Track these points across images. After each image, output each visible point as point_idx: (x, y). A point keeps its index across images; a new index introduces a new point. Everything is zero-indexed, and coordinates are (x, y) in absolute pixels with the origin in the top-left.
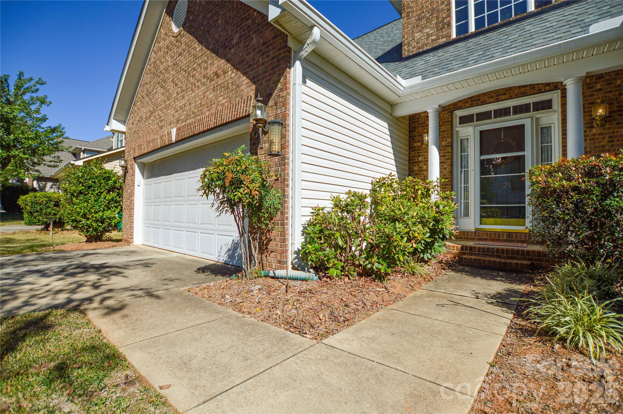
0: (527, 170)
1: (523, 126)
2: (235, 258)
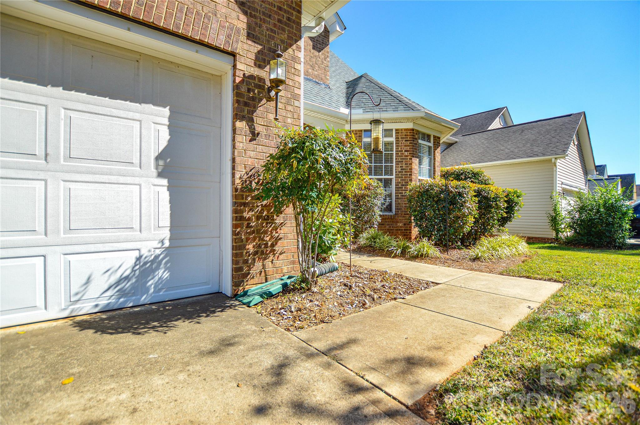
2: (148, 289)
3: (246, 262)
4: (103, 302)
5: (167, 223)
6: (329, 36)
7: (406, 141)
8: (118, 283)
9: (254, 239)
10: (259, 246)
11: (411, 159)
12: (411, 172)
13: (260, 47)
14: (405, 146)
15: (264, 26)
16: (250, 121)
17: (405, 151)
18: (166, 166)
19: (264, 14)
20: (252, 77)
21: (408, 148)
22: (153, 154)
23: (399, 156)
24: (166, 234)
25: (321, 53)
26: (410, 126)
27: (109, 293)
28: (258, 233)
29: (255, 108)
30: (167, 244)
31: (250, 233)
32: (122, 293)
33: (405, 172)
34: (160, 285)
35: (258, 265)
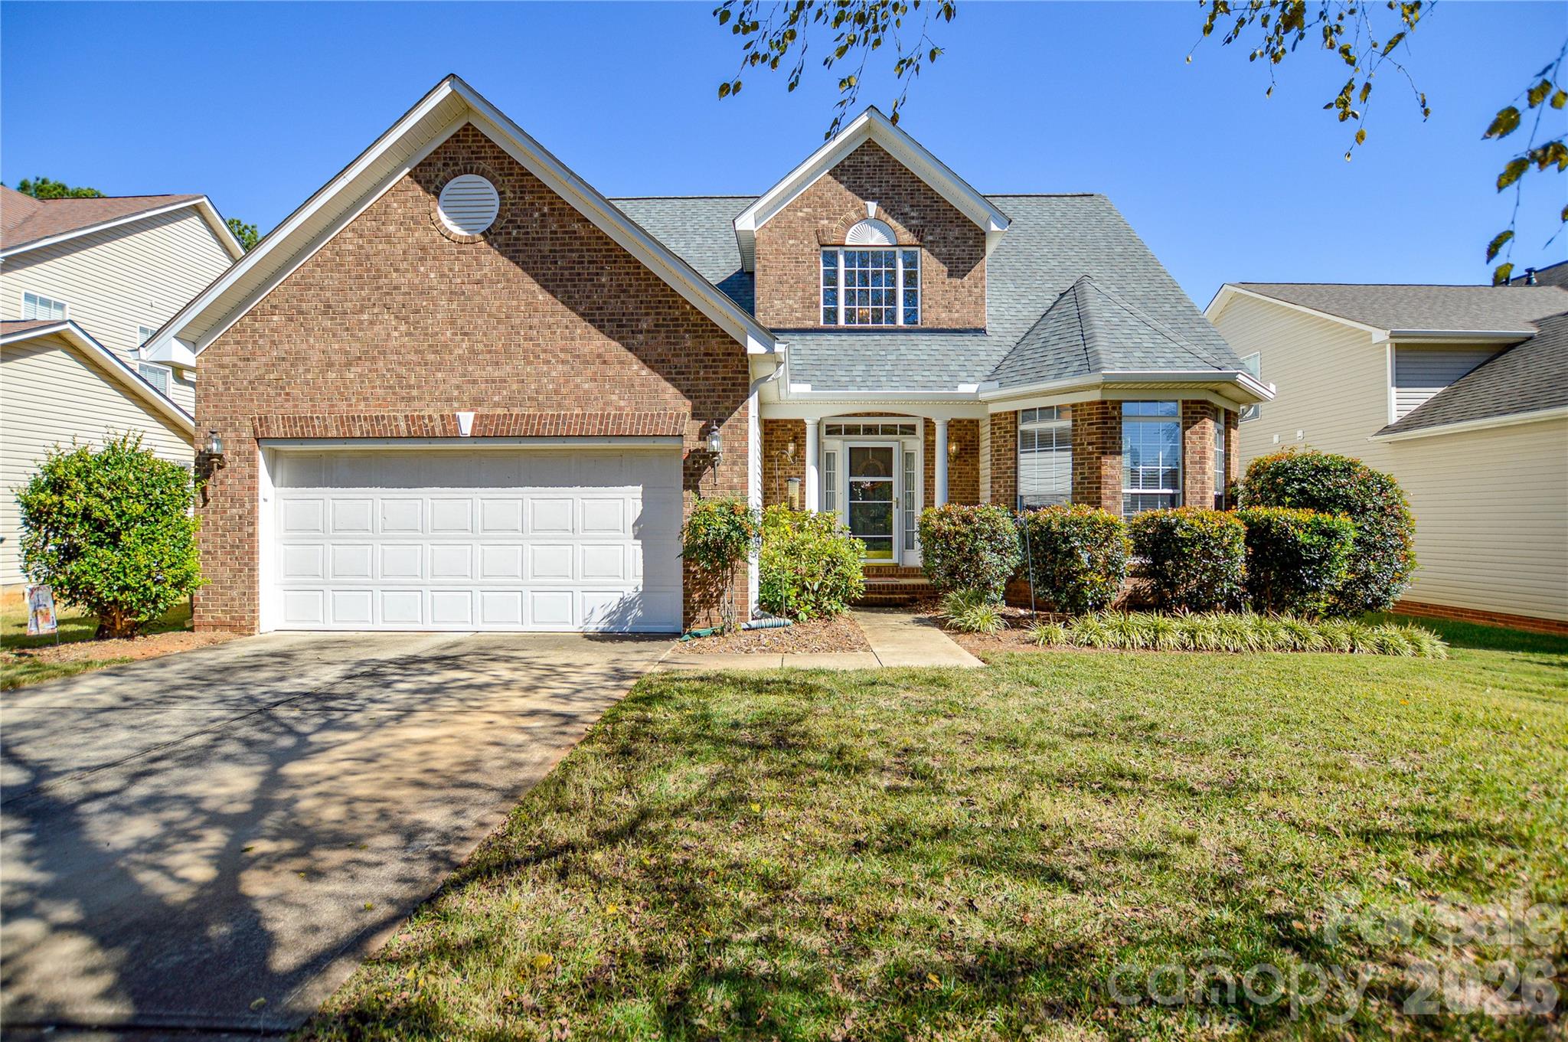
0: (894, 499)
1: (891, 449)
2: (627, 622)
3: (693, 608)
4: (601, 626)
5: (641, 573)
6: (984, 242)
7: (1089, 424)
8: (609, 615)
9: (700, 590)
10: (705, 596)
11: (1099, 458)
12: (1100, 483)
13: (704, 422)
14: (1089, 434)
15: (708, 401)
16: (696, 489)
17: (1089, 444)
18: (640, 530)
19: (708, 391)
20: (697, 451)
21: (1093, 438)
22: (632, 522)
23: (1078, 454)
24: (640, 581)
25: (966, 278)
26: (1096, 396)
27: (605, 621)
28: (703, 584)
29: (700, 476)
30: (641, 589)
31: (696, 584)
32: (611, 622)
33: (1089, 483)
34: (636, 621)
35: (704, 612)
